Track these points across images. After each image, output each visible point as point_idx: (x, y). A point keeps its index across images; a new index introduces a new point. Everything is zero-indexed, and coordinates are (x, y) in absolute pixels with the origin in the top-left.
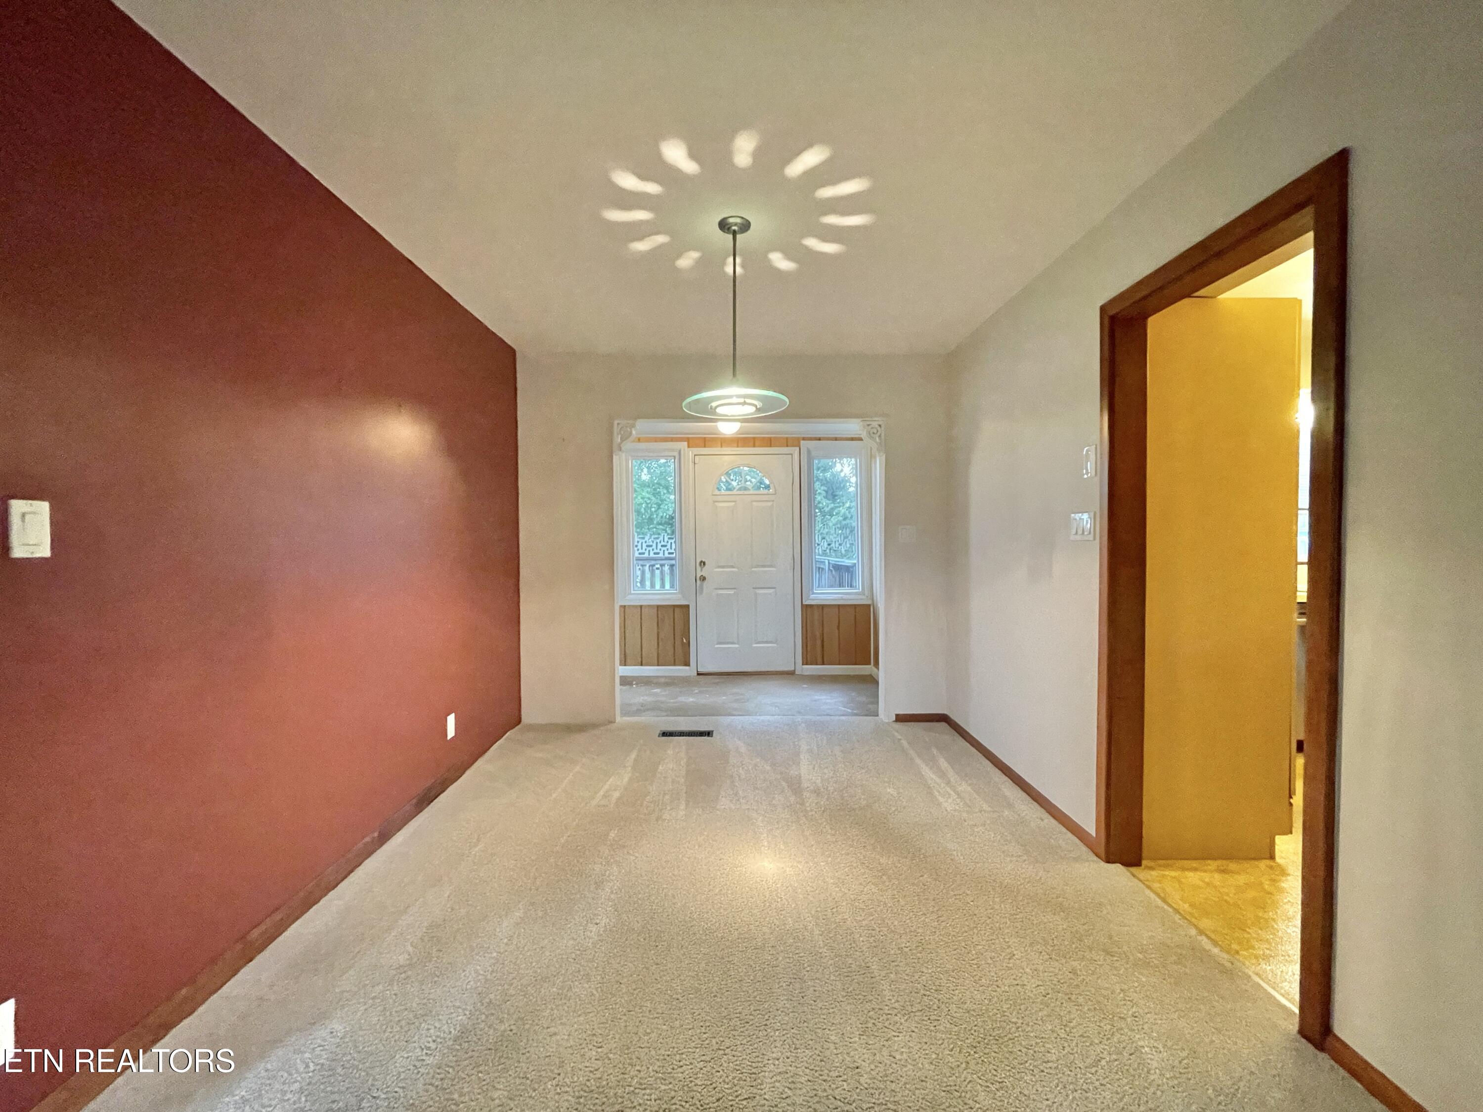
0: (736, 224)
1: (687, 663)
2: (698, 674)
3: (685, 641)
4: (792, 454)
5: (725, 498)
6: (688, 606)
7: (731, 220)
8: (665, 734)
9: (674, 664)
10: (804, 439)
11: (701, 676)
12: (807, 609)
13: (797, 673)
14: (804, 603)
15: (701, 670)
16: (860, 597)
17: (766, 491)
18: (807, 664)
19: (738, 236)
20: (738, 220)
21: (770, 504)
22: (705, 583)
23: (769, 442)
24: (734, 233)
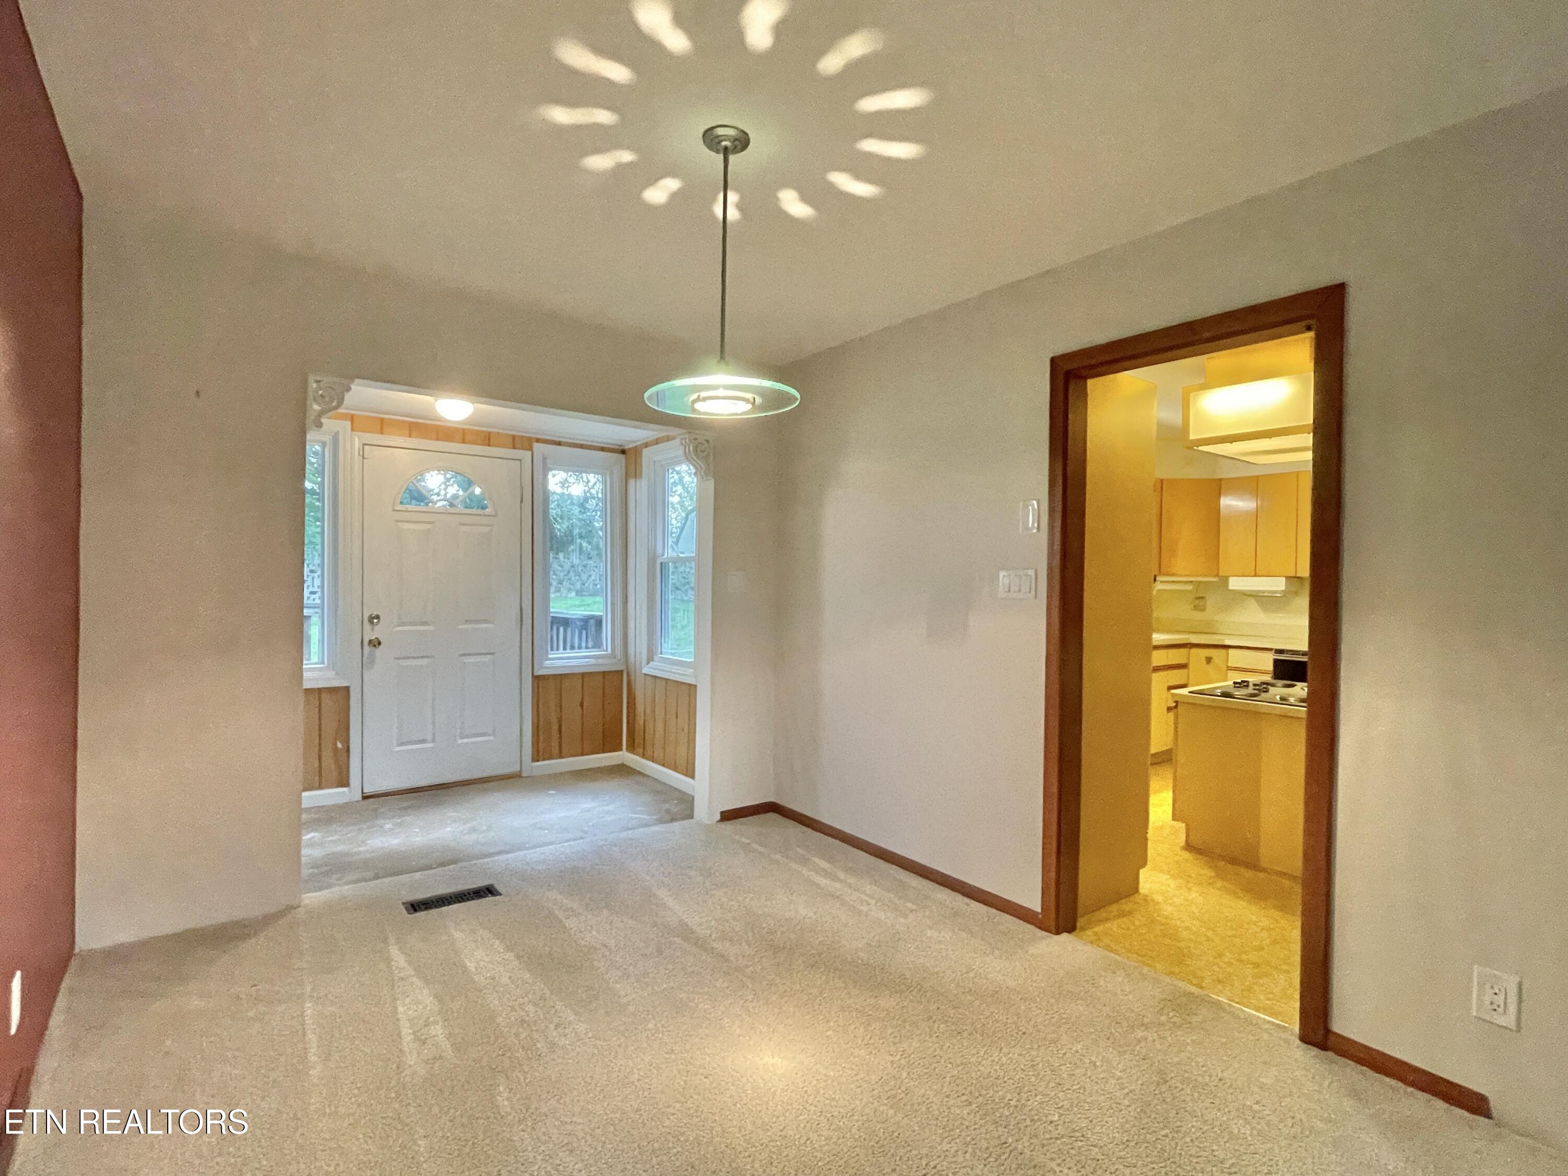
0: (727, 138)
1: (344, 782)
2: (365, 798)
3: (339, 745)
4: (520, 460)
5: (415, 517)
6: (347, 689)
7: (720, 131)
8: (415, 907)
9: (320, 787)
10: (538, 440)
11: (371, 800)
12: (538, 680)
13: (524, 775)
14: (535, 674)
15: (368, 790)
16: (610, 661)
17: (480, 511)
18: (538, 761)
19: (732, 158)
20: (731, 132)
21: (486, 529)
22: (379, 651)
23: (487, 439)
24: (726, 151)
